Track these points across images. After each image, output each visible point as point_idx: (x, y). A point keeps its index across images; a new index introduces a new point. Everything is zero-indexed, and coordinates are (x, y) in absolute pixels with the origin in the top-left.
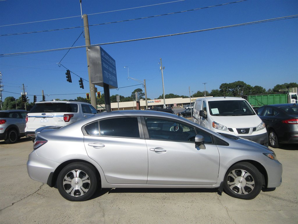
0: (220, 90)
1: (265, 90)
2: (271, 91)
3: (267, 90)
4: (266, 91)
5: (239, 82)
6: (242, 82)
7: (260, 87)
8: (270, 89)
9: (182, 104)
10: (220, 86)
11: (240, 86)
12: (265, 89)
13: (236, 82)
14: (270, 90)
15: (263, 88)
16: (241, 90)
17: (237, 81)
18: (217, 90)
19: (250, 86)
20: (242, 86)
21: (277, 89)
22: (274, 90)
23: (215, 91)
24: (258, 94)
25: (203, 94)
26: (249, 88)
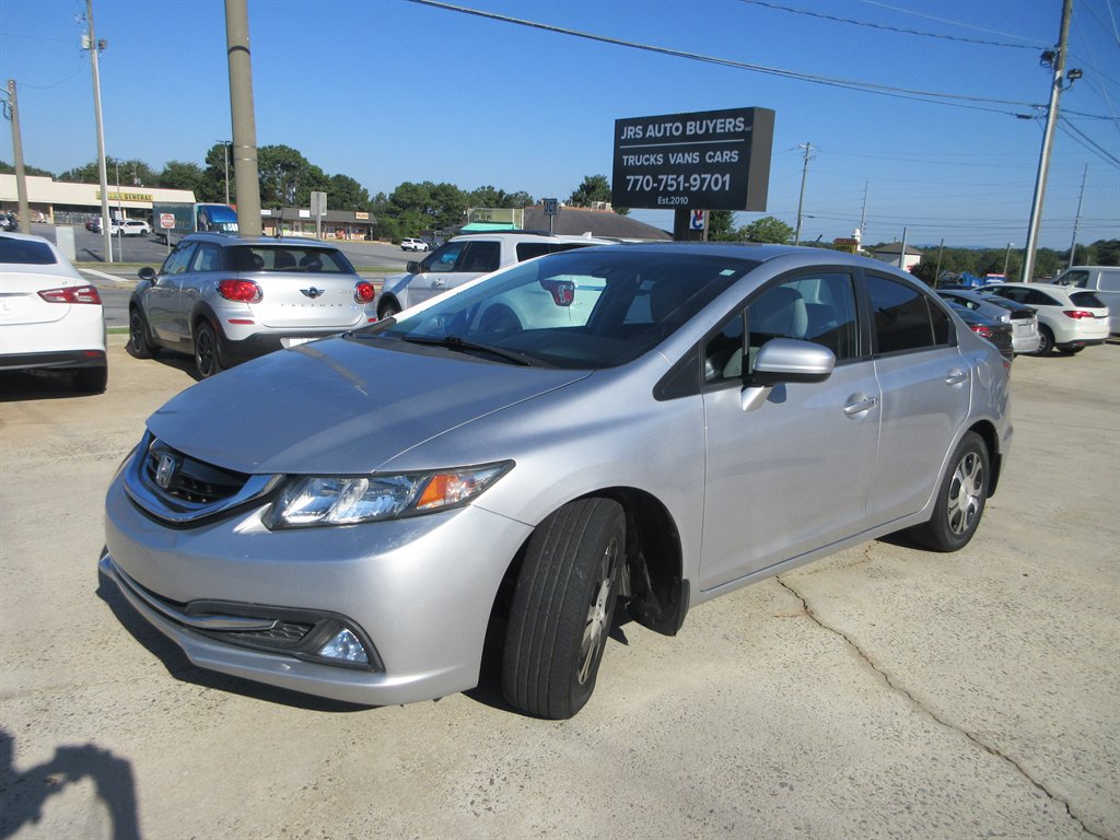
0: (208, 169)
1: (365, 194)
2: (385, 200)
3: (372, 195)
4: (370, 199)
5: (282, 148)
6: (296, 154)
7: (352, 180)
8: (381, 194)
9: (48, 205)
10: (209, 153)
11: (286, 167)
12: (366, 191)
13: (270, 147)
14: (380, 196)
15: (362, 188)
16: (291, 182)
17: (276, 144)
18: (191, 168)
20: (294, 167)
21: (405, 199)
22: (394, 199)
23: (181, 167)
24: (345, 204)
25: (127, 173)
26: (314, 178)
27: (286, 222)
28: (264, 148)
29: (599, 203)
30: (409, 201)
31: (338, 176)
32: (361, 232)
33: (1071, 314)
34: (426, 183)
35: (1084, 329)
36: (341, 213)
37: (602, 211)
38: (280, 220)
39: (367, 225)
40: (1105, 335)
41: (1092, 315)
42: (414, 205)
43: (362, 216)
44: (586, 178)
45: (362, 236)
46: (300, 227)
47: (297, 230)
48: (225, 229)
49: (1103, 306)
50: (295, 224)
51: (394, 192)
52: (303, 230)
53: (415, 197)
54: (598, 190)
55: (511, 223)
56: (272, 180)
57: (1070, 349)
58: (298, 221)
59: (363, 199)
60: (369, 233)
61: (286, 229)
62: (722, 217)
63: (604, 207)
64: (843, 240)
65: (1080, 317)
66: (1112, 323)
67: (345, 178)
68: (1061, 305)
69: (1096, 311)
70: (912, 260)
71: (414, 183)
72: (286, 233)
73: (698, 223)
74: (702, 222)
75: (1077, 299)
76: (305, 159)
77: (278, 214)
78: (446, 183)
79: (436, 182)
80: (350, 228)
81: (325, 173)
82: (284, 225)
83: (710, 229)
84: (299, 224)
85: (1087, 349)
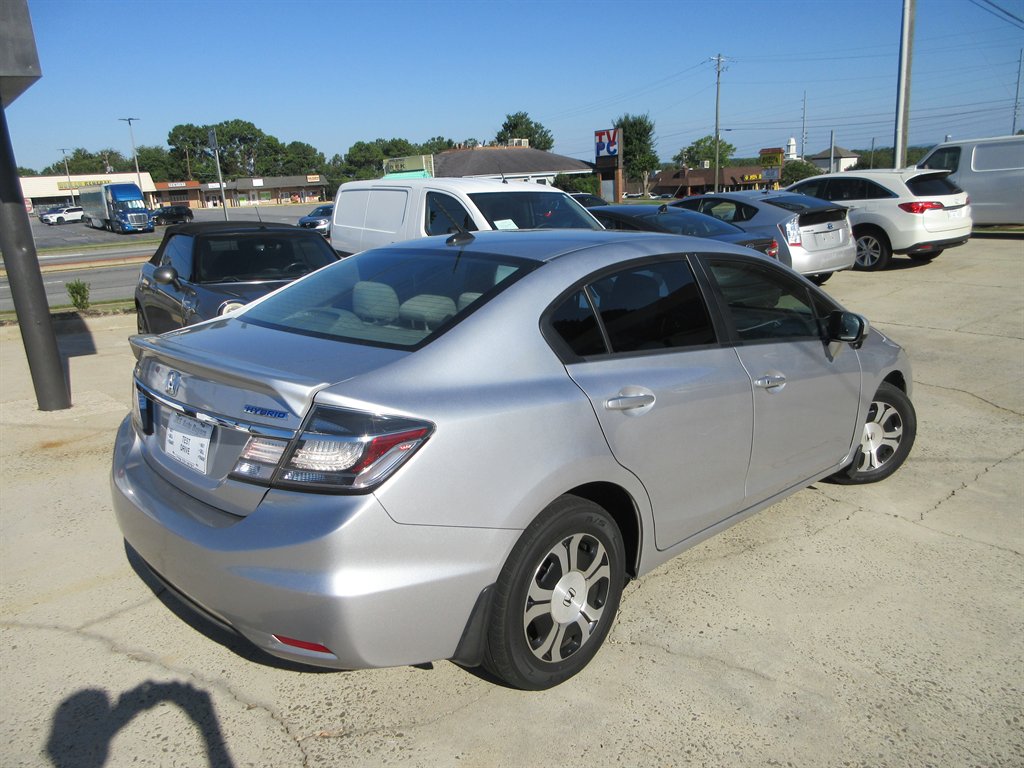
0: (172, 150)
3: (329, 158)
4: (326, 162)
5: (237, 122)
6: (250, 126)
7: (308, 145)
8: (337, 156)
10: (170, 134)
11: (243, 140)
12: (322, 155)
13: (226, 123)
14: (336, 158)
15: (318, 152)
16: (249, 154)
17: (231, 119)
18: (158, 151)
19: (276, 140)
20: (250, 139)
21: (358, 158)
22: (350, 159)
23: (149, 151)
24: (303, 169)
25: (101, 162)
26: (272, 147)
27: (242, 192)
28: (221, 124)
29: (516, 140)
30: (363, 160)
31: (294, 143)
32: (315, 194)
33: (909, 208)
34: (378, 141)
35: (929, 226)
36: (293, 178)
37: (519, 147)
38: (236, 191)
39: (319, 186)
40: (967, 231)
41: (940, 206)
42: (369, 162)
43: (314, 179)
44: (509, 117)
45: (317, 198)
46: (256, 197)
47: (254, 199)
48: (130, 206)
49: (960, 191)
50: (251, 193)
51: (347, 153)
52: (259, 199)
53: (368, 155)
54: (520, 128)
55: (422, 170)
56: (232, 154)
57: (923, 255)
58: (253, 190)
59: (320, 162)
60: (322, 195)
61: (243, 199)
62: (640, 140)
63: (520, 143)
64: (768, 150)
65: (922, 210)
66: (973, 214)
67: (301, 144)
68: (897, 196)
69: (947, 200)
70: (847, 162)
71: (367, 142)
72: (244, 203)
73: (612, 149)
74: (616, 147)
75: (916, 185)
76: (260, 131)
77: (233, 185)
78: (397, 139)
79: (388, 139)
80: (303, 191)
81: (280, 142)
82: (239, 196)
83: (625, 154)
84: (255, 193)
85: (946, 252)
